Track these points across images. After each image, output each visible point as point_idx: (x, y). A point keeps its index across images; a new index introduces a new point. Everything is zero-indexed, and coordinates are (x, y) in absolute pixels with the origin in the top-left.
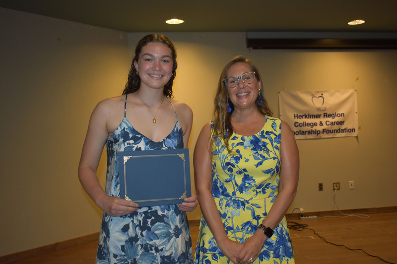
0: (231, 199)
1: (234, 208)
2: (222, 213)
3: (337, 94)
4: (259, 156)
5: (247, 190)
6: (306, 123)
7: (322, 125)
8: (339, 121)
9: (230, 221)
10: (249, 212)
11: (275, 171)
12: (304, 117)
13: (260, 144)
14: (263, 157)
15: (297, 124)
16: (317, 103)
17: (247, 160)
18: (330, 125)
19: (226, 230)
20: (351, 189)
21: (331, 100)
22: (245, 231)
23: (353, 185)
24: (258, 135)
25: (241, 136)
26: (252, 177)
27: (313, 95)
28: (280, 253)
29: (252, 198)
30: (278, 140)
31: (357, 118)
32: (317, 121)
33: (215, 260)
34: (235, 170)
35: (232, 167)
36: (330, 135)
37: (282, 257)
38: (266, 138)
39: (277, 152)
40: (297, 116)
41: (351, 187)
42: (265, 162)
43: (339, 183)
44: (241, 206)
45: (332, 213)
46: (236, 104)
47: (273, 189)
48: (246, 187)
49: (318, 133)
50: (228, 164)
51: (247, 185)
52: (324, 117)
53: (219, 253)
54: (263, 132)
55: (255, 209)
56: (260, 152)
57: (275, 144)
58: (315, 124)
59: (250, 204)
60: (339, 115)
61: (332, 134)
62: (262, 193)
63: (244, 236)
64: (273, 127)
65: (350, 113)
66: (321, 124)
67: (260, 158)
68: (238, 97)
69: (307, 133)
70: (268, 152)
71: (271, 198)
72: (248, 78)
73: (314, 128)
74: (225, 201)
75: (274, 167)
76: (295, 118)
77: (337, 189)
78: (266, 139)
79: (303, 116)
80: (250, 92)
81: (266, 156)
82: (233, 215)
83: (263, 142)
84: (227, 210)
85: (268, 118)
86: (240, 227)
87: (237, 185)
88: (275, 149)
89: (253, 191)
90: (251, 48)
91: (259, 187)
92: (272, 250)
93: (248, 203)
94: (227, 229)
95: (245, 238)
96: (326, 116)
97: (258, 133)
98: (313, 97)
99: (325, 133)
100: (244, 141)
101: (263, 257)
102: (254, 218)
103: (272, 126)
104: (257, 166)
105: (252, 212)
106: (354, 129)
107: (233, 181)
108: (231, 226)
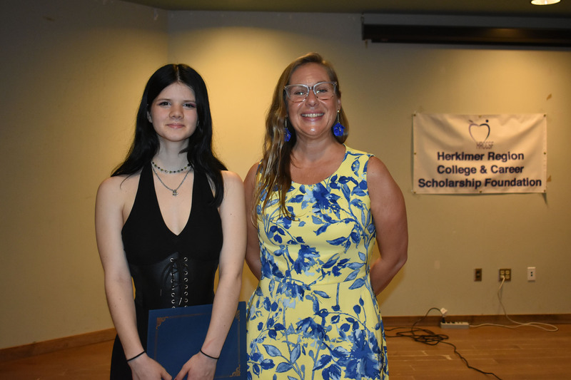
0: (284, 281)
1: (287, 296)
2: (272, 303)
3: (513, 121)
4: (322, 218)
5: (307, 268)
6: (458, 168)
7: (485, 171)
8: (515, 167)
9: (281, 315)
10: (310, 304)
11: (351, 240)
12: (454, 157)
13: (327, 198)
14: (328, 219)
15: (441, 169)
16: (479, 135)
17: (302, 224)
18: (498, 173)
19: (274, 329)
20: (530, 281)
21: (501, 132)
22: (301, 333)
23: (534, 274)
24: (326, 183)
25: (300, 185)
26: (314, 249)
27: (471, 121)
28: (358, 371)
29: (315, 282)
30: (360, 190)
31: (545, 163)
32: (477, 164)
33: (255, 373)
34: (285, 238)
35: (279, 234)
36: (499, 190)
37: (360, 377)
38: (339, 188)
39: (356, 211)
40: (443, 156)
41: (530, 278)
42: (331, 228)
43: (510, 270)
44: (298, 294)
45: (495, 319)
46: (299, 130)
47: (353, 268)
48: (306, 264)
49: (476, 184)
50: (274, 229)
51: (306, 260)
52: (489, 159)
53: (262, 364)
54: (336, 177)
55: (320, 298)
56: (324, 212)
57: (353, 197)
58: (473, 170)
59: (312, 291)
60: (514, 157)
61: (501, 188)
62: (332, 274)
63: (300, 341)
64: (353, 169)
65: (533, 154)
66: (483, 170)
67: (323, 221)
68: (305, 119)
69: (458, 184)
70: (338, 211)
71: (350, 283)
72: (323, 90)
73: (471, 177)
74: (277, 284)
75: (347, 235)
76: (439, 159)
77: (506, 280)
78: (337, 190)
79: (453, 155)
80: (324, 114)
81: (334, 217)
82: (285, 307)
83: (333, 195)
84: (278, 298)
85: (349, 153)
86: (295, 327)
87: (291, 260)
88: (352, 206)
89: (318, 271)
90: (370, 41)
91: (326, 266)
92: (344, 365)
93: (308, 289)
94: (275, 327)
95: (302, 344)
96: (493, 157)
97: (326, 181)
98: (471, 125)
99: (489, 185)
100: (304, 192)
101: (329, 376)
102: (316, 314)
103: (352, 167)
104: (318, 233)
105: (314, 304)
106: (540, 181)
107: (285, 254)
108: (282, 323)
